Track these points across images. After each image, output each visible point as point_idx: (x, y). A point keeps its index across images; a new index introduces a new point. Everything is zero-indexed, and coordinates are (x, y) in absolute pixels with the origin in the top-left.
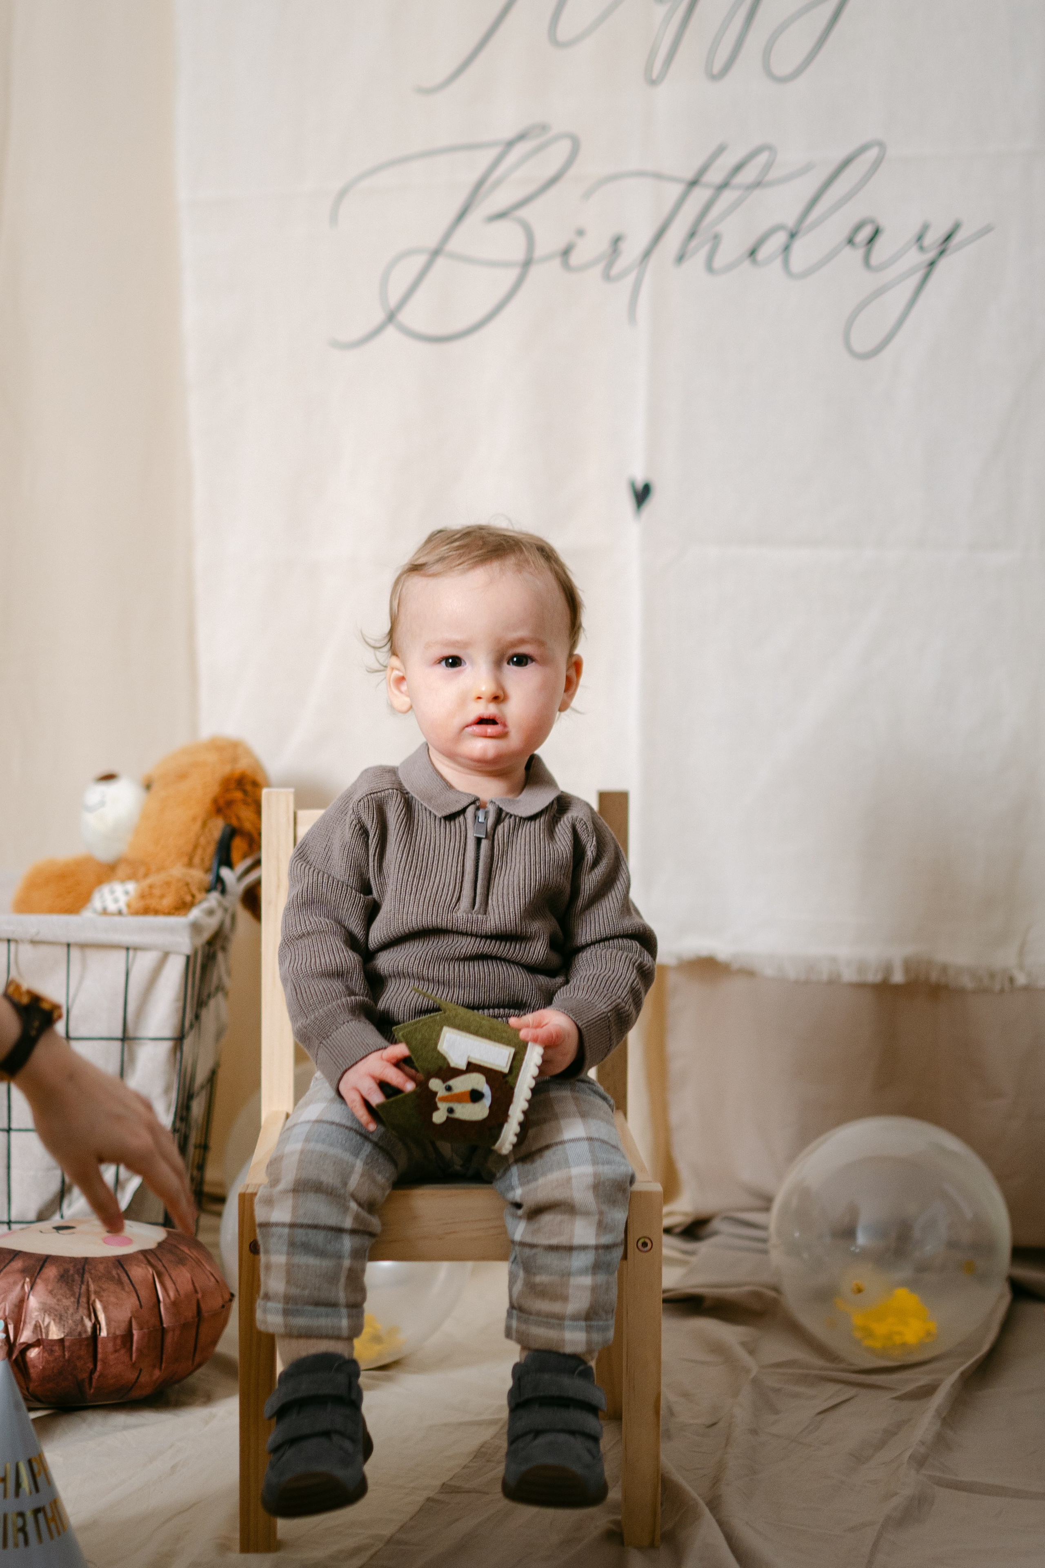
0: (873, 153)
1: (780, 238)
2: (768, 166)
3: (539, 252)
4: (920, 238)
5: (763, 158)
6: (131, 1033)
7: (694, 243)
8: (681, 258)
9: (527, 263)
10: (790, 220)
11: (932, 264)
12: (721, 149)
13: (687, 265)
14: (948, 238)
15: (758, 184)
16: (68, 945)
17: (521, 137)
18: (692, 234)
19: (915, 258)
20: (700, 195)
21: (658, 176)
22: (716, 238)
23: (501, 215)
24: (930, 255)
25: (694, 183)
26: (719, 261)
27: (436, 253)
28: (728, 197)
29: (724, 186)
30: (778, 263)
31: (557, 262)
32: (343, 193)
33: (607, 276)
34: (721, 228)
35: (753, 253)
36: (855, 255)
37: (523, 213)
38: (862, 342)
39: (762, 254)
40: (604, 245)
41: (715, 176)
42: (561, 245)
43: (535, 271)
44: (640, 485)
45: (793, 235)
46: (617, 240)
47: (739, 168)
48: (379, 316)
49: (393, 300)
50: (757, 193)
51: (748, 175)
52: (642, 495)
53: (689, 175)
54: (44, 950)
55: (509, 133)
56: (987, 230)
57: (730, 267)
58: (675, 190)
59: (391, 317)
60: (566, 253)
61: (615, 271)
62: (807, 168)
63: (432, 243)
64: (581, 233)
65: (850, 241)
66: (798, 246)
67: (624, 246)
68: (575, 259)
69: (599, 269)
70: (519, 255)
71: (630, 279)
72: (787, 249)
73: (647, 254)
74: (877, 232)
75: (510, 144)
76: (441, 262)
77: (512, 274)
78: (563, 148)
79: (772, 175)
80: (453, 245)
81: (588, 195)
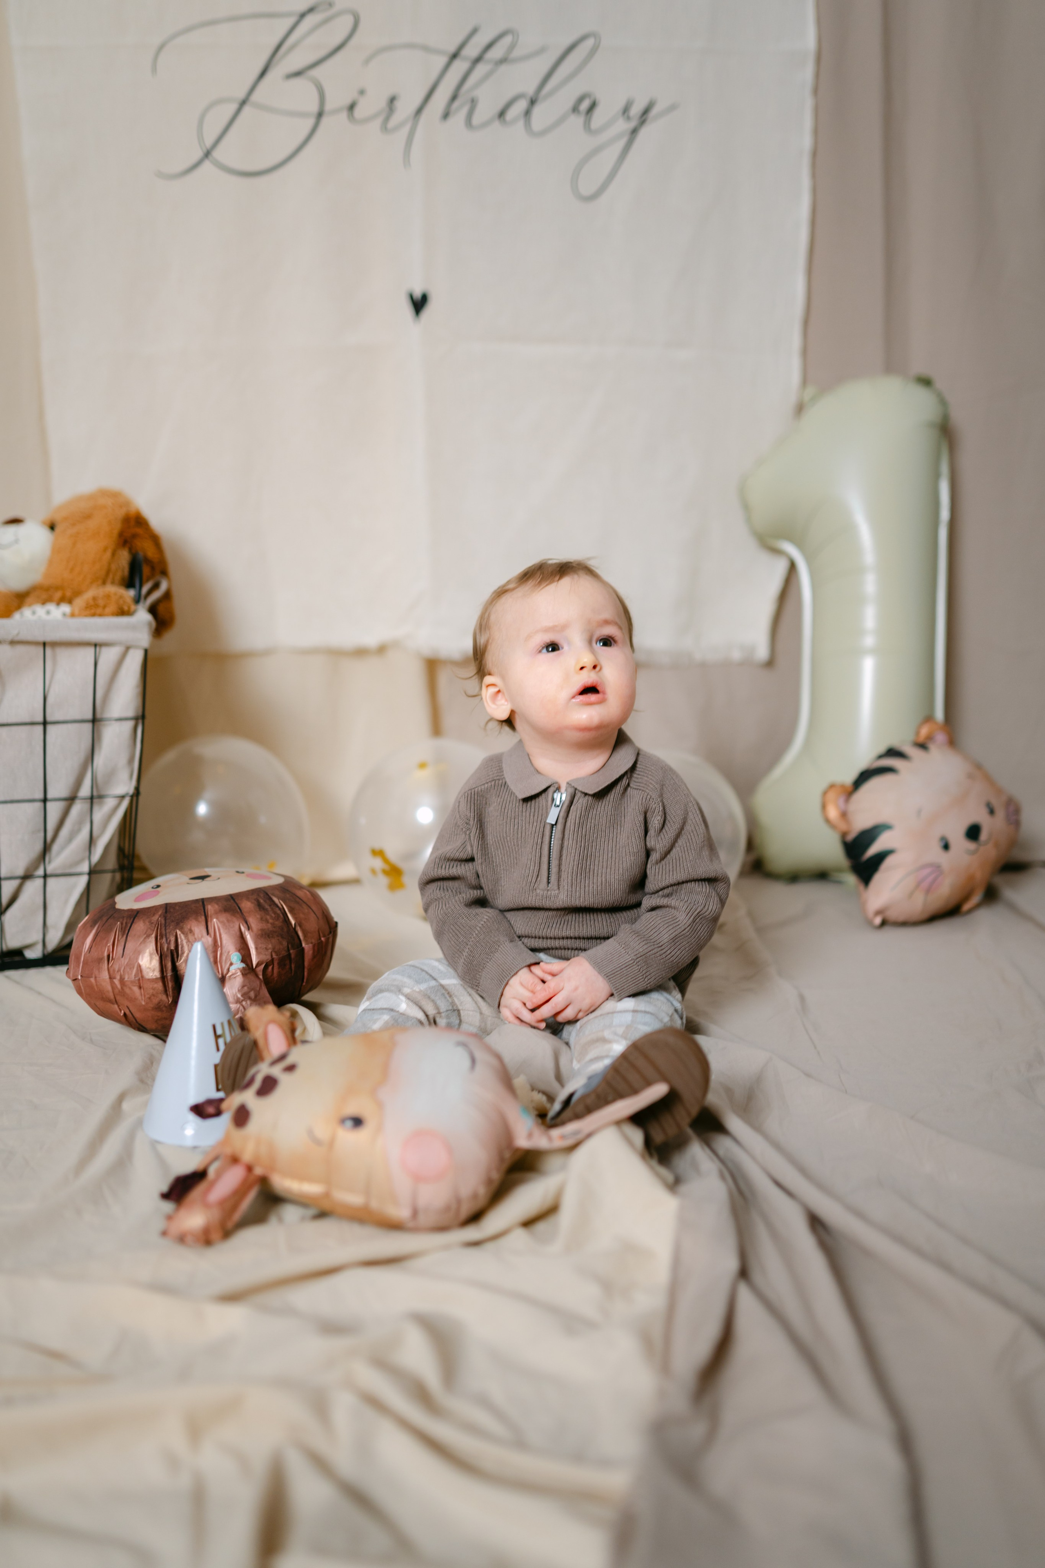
0: (590, 42)
1: (522, 105)
2: (512, 47)
3: (328, 107)
4: (626, 110)
5: (507, 40)
6: (98, 715)
7: (456, 104)
8: (446, 115)
9: (320, 115)
10: (530, 89)
11: (634, 132)
12: (474, 31)
13: (451, 120)
14: (646, 111)
15: (503, 61)
16: (44, 644)
17: (311, 10)
18: (454, 98)
19: (623, 126)
20: (459, 67)
21: (426, 49)
22: (473, 102)
23: (298, 74)
24: (633, 124)
25: (455, 56)
26: (476, 120)
27: (243, 103)
28: (481, 69)
29: (478, 60)
30: (521, 123)
31: (344, 115)
32: (161, 47)
33: (384, 128)
34: (478, 93)
35: (502, 114)
36: (578, 121)
37: (315, 73)
38: (587, 187)
39: (511, 114)
40: (382, 103)
41: (472, 51)
42: (348, 101)
43: (325, 120)
44: (418, 294)
45: (533, 102)
46: (392, 100)
47: (489, 46)
48: (198, 154)
49: (209, 142)
50: (503, 68)
51: (496, 53)
52: (419, 304)
53: (452, 49)
54: (20, 649)
55: (303, 7)
56: (672, 108)
57: (485, 125)
58: (442, 60)
59: (207, 154)
60: (352, 107)
61: (392, 124)
62: (542, 50)
63: (241, 94)
64: (362, 92)
65: (575, 109)
66: (537, 111)
67: (398, 104)
68: (358, 113)
69: (378, 122)
70: (314, 108)
71: (406, 130)
72: (527, 113)
73: (419, 111)
74: (593, 106)
75: (303, 16)
76: (247, 109)
77: (311, 122)
78: (347, 22)
79: (516, 53)
80: (256, 97)
81: (367, 61)
